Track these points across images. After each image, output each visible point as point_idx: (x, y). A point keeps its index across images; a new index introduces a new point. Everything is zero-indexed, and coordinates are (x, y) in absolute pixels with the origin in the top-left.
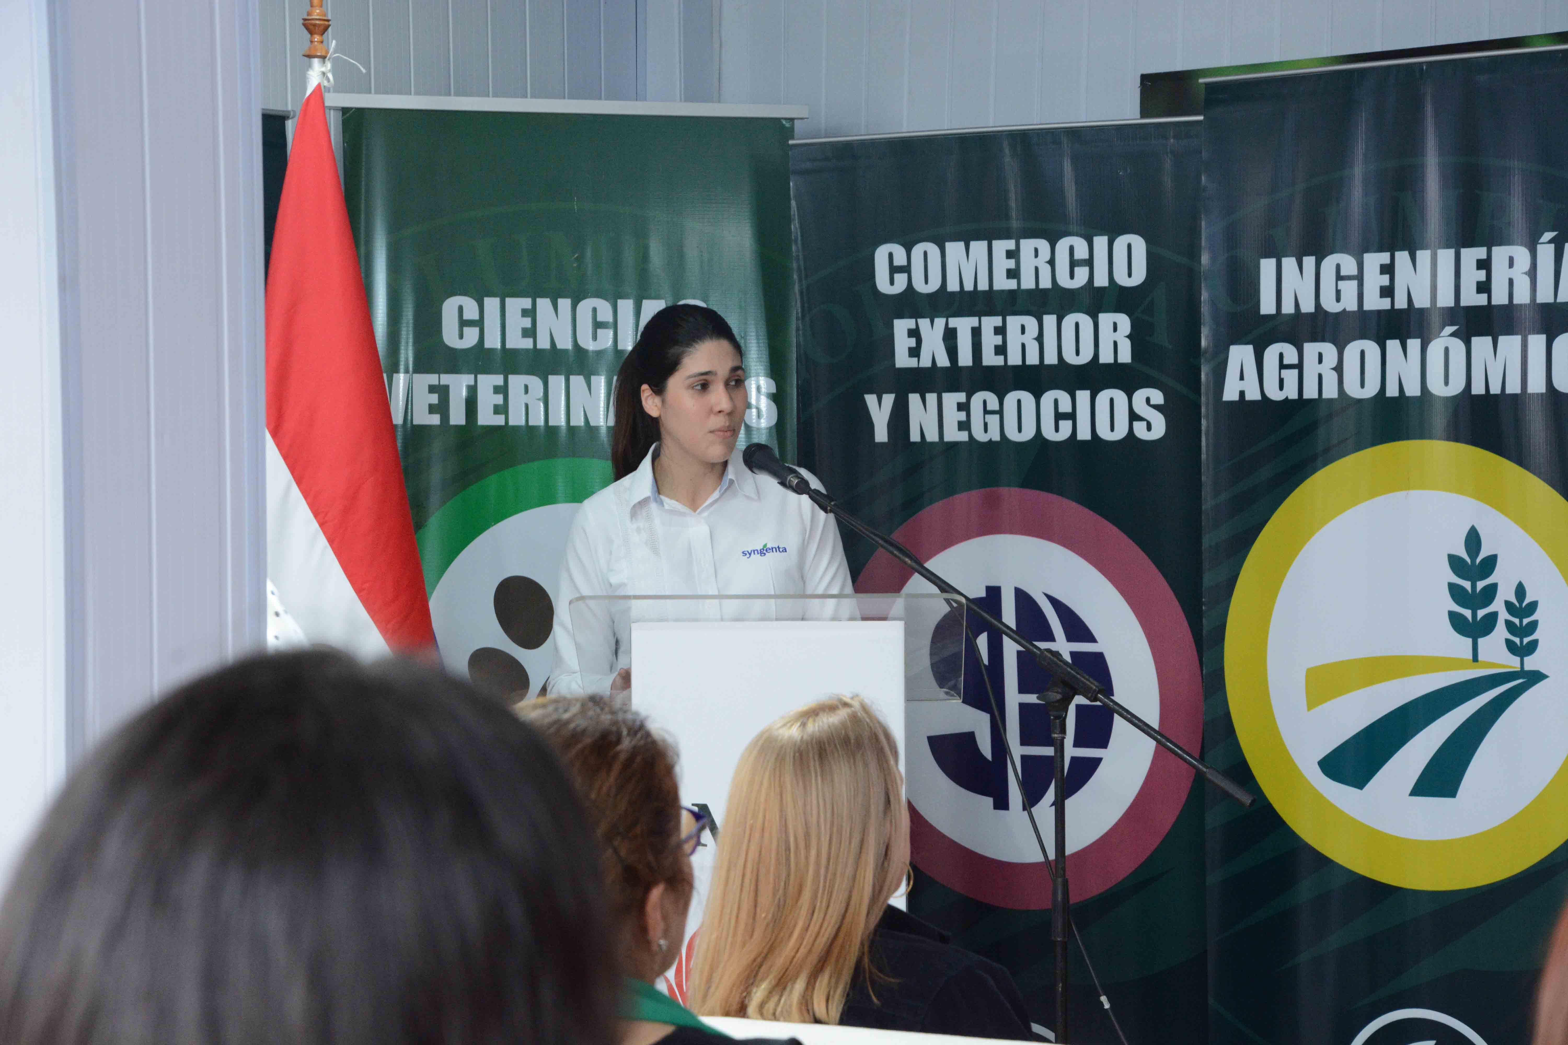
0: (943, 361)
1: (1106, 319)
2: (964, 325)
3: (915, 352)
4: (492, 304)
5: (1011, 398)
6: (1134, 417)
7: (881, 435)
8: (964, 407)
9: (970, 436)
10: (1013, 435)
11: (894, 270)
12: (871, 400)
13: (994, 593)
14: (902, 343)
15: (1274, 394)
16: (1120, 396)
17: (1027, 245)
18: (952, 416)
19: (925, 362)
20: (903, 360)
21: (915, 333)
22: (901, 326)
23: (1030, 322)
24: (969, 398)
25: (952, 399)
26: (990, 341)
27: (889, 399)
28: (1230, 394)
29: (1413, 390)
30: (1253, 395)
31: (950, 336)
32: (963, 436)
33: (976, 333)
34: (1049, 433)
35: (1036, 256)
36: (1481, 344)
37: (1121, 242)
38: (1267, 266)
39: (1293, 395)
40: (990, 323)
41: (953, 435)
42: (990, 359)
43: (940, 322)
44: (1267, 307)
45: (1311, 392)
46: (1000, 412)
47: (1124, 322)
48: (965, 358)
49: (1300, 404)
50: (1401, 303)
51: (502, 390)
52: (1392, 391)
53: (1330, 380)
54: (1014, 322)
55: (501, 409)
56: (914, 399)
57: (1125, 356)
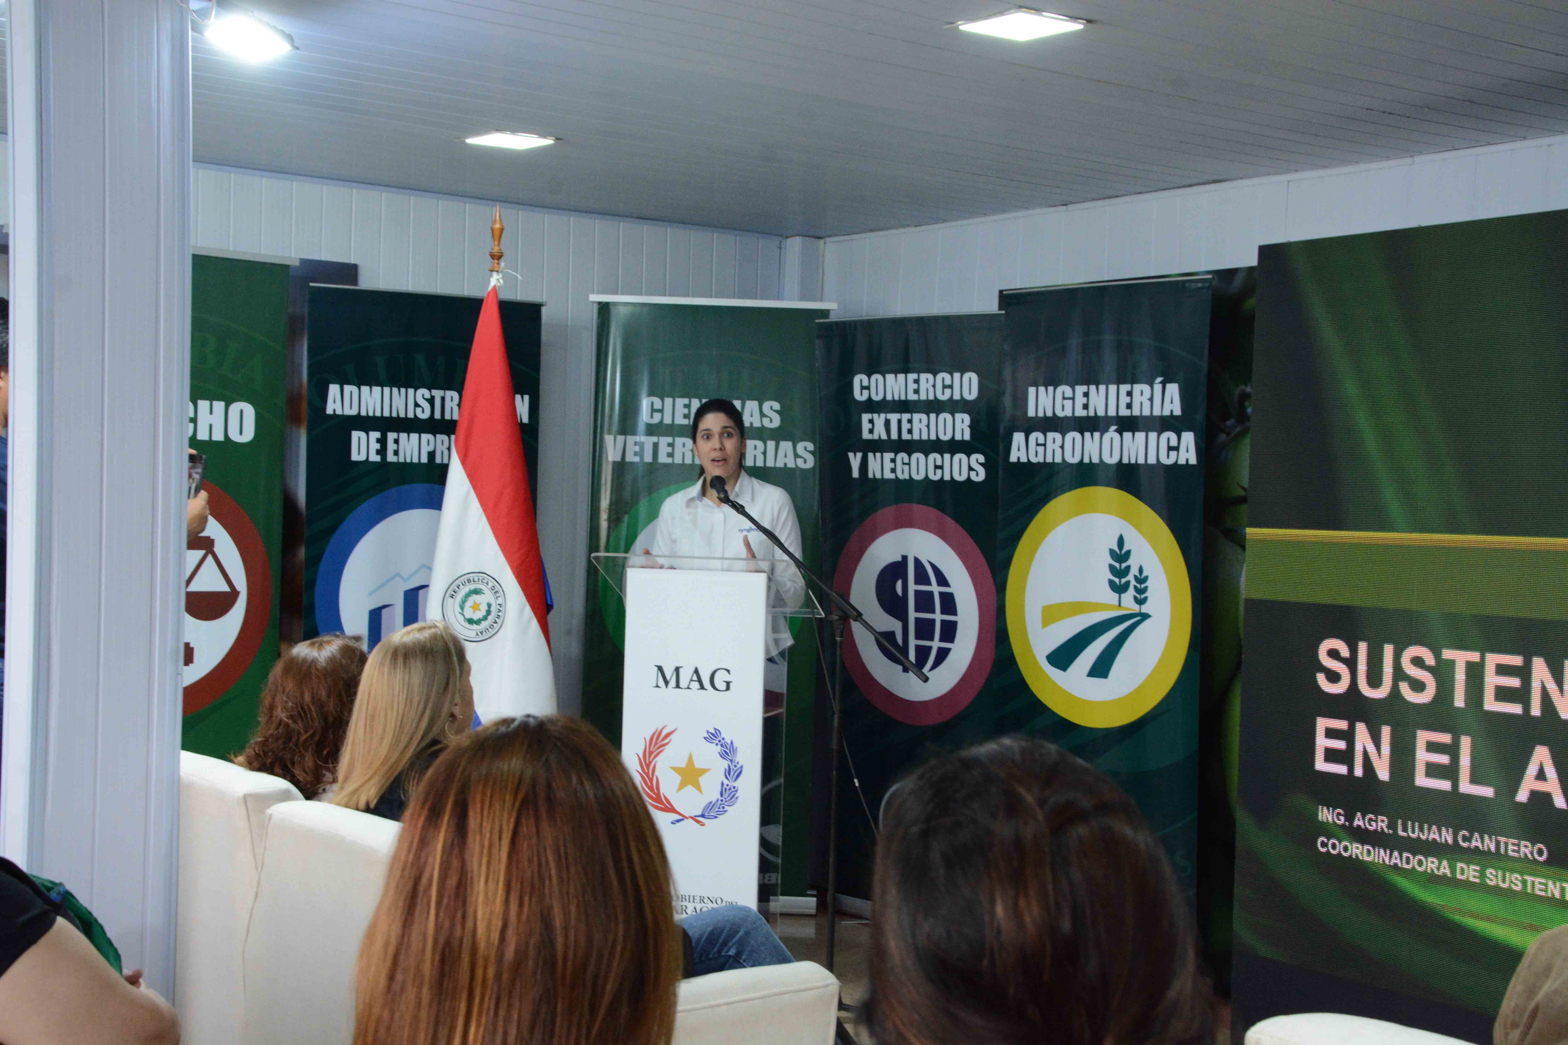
0: (884, 437)
1: (959, 416)
2: (894, 417)
3: (871, 431)
4: (668, 401)
5: (915, 456)
6: (971, 469)
7: (856, 474)
8: (893, 461)
9: (896, 477)
10: (915, 477)
11: (863, 388)
12: (851, 455)
13: (905, 558)
14: (866, 426)
15: (1034, 460)
16: (963, 457)
17: (924, 377)
18: (888, 465)
19: (876, 437)
20: (866, 435)
21: (871, 421)
22: (866, 417)
23: (924, 417)
24: (895, 456)
25: (888, 456)
26: (905, 426)
27: (859, 455)
28: (1013, 459)
29: (1095, 460)
30: (1024, 459)
31: (887, 423)
32: (892, 476)
33: (899, 422)
34: (932, 476)
35: (927, 382)
36: (1127, 435)
37: (967, 376)
38: (1032, 390)
39: (1042, 461)
40: (906, 417)
41: (888, 475)
42: (906, 436)
43: (883, 416)
44: (1031, 413)
45: (1049, 460)
46: (909, 464)
47: (967, 418)
48: (894, 436)
49: (1044, 465)
50: (1092, 414)
51: (671, 445)
52: (1086, 460)
53: (1058, 452)
54: (916, 417)
55: (671, 455)
56: (870, 455)
57: (967, 437)
